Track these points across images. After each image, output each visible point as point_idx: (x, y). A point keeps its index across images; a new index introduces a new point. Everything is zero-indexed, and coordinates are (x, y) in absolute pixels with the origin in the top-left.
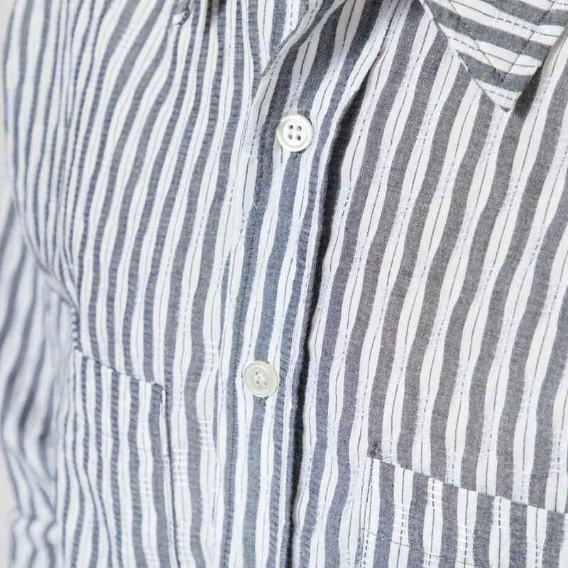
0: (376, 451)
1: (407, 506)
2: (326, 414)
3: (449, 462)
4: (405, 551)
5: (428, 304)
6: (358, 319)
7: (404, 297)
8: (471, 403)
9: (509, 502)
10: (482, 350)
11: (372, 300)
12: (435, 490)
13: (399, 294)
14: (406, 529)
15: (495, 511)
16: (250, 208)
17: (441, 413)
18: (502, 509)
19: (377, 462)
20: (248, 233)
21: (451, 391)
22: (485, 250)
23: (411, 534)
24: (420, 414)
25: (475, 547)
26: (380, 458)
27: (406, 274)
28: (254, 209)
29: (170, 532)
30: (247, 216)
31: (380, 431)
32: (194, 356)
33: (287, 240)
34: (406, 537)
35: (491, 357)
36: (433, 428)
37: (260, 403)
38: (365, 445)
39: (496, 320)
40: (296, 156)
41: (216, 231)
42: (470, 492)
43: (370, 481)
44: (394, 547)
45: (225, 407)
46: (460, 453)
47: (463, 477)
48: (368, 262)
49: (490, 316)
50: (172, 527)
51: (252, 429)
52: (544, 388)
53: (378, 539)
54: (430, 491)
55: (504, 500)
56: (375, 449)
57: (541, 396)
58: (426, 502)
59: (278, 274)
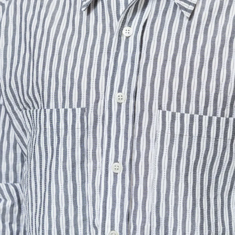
0: (161, 108)
1: (170, 121)
2: (144, 102)
3: (182, 106)
4: (169, 135)
5: (173, 67)
6: (153, 74)
7: (165, 66)
8: (187, 90)
9: (198, 115)
10: (189, 76)
11: (156, 68)
12: (178, 115)
13: (164, 66)
14: (169, 128)
15: (195, 118)
16: (115, 52)
17: (179, 94)
18: (196, 117)
19: (161, 111)
20: (115, 59)
21: (182, 87)
22: (186, 52)
23: (171, 130)
24: (173, 95)
25: (189, 130)
26: (162, 110)
27: (165, 61)
28: (116, 52)
29: (86, 153)
30: (114, 54)
31: (161, 102)
32: (96, 96)
33: (127, 59)
34: (169, 131)
35: (192, 77)
36: (177, 98)
37: (120, 105)
38: (157, 107)
39: (192, 68)
40: (128, 38)
41: (101, 61)
42: (188, 114)
43: (159, 117)
44: (166, 134)
45: (107, 109)
46: (185, 103)
47: (186, 110)
48: (154, 59)
49: (190, 67)
50: (86, 151)
51: (117, 113)
52: (207, 82)
53: (162, 133)
54: (176, 116)
55: (197, 115)
56: (160, 107)
57: (206, 85)
58: (175, 119)
59: (125, 68)
